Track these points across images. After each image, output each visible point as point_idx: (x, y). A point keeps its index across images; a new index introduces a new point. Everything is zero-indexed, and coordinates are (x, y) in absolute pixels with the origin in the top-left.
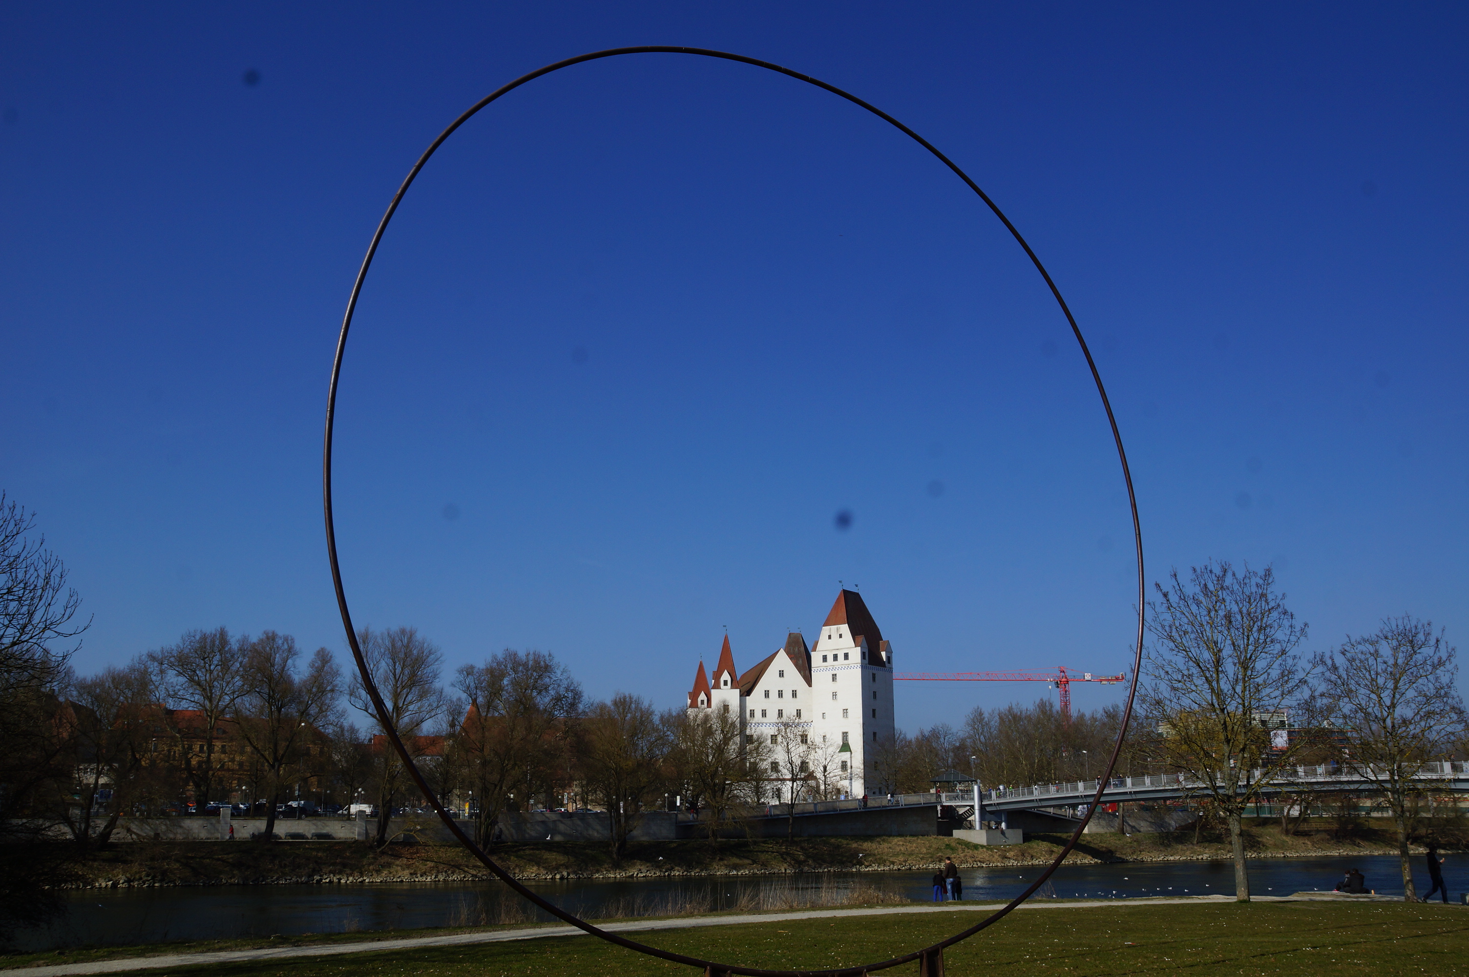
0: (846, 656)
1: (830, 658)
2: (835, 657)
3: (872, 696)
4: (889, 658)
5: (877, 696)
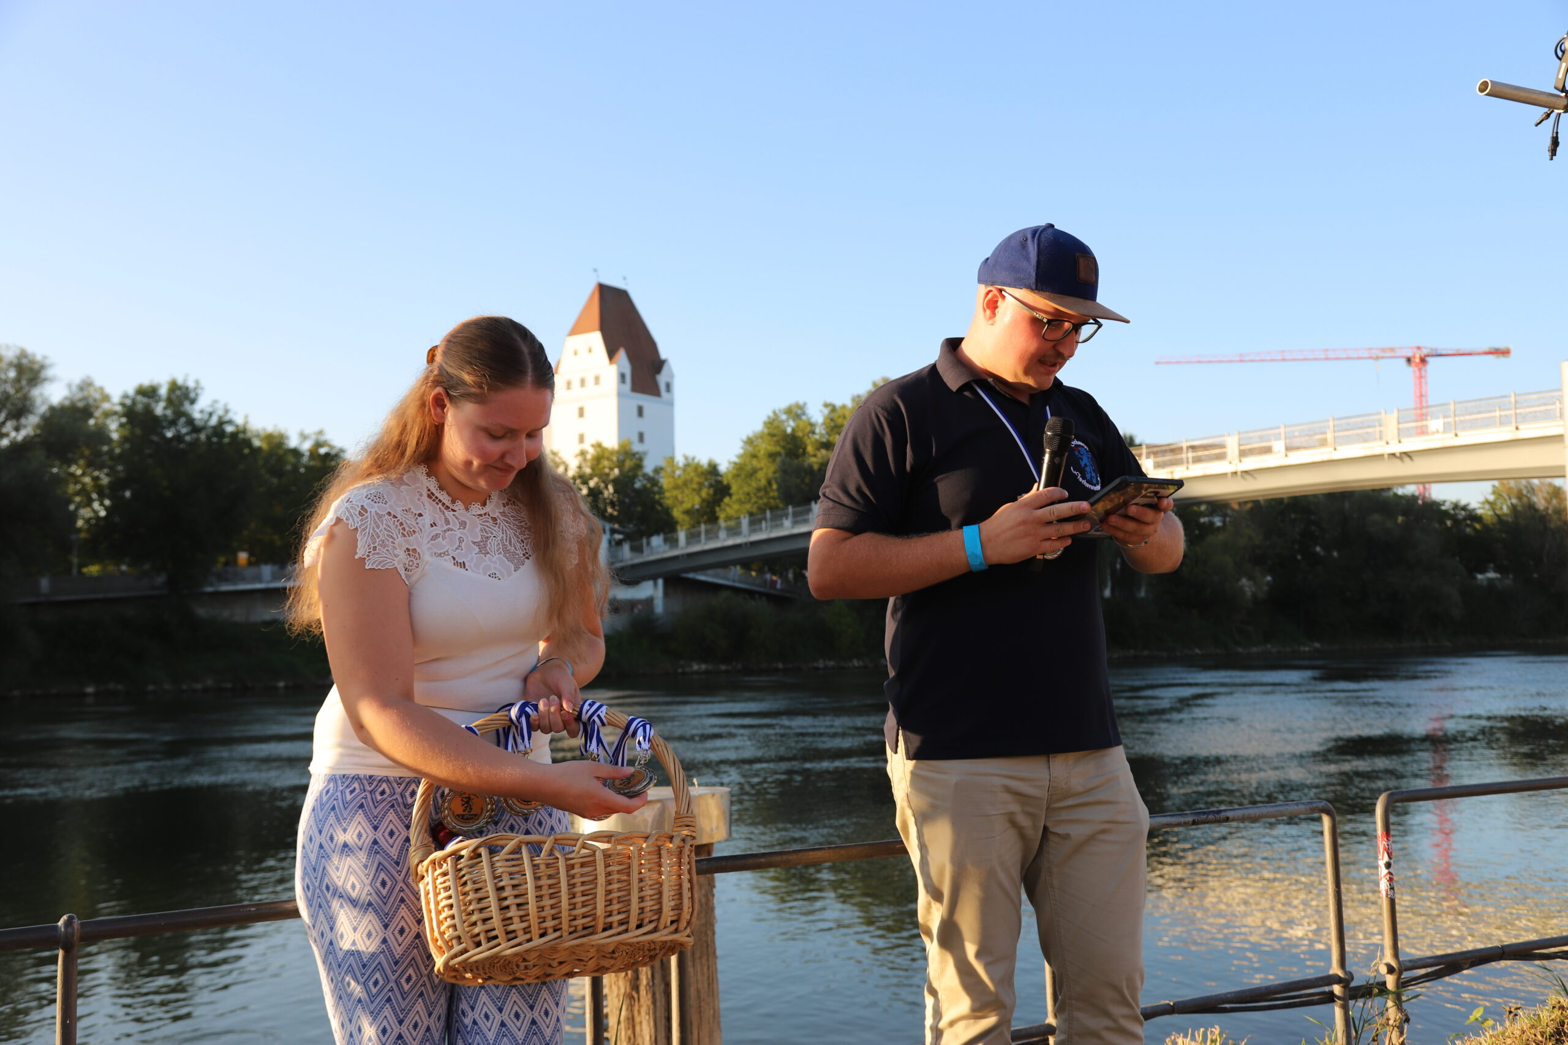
0: (597, 380)
1: (576, 384)
2: (583, 382)
3: (635, 438)
4: (668, 387)
5: (646, 438)
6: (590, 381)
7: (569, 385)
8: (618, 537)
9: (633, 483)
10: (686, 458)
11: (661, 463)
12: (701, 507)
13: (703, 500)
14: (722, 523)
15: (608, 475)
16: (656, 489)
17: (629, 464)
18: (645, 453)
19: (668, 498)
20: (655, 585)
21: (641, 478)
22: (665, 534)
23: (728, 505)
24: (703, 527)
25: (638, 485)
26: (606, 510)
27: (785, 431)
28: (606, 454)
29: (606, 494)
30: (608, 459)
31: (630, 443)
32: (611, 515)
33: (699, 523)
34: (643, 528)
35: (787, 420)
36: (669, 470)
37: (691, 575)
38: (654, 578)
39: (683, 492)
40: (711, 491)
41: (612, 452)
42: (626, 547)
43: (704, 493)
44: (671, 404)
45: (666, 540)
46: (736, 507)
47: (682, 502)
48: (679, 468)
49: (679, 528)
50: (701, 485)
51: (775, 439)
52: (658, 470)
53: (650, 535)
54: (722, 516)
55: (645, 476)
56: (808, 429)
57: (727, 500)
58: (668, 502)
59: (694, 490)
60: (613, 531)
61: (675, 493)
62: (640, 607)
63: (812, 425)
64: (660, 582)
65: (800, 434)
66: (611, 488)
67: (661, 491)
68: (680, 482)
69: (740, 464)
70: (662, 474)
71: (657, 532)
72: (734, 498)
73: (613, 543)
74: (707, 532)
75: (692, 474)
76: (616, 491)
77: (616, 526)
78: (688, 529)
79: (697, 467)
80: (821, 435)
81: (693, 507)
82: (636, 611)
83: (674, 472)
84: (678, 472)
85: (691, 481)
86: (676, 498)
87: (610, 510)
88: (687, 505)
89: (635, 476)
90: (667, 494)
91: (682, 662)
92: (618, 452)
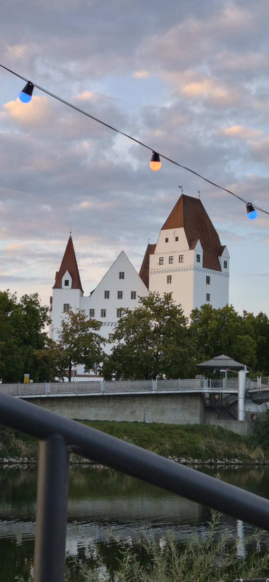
0: (181, 258)
1: (166, 261)
4: (226, 263)
5: (211, 295)
6: (176, 259)
7: (161, 260)
18: (212, 304)
42: (259, 380)
44: (227, 275)
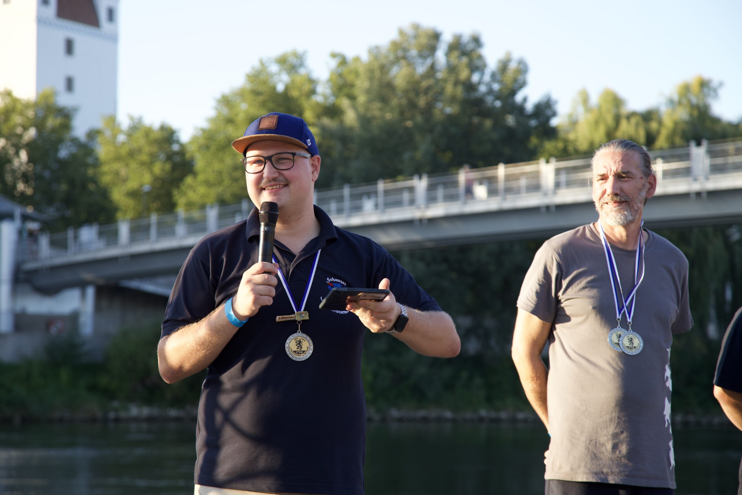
3: (61, 86)
4: (111, 14)
5: (78, 85)
8: (33, 226)
9: (57, 150)
10: (132, 118)
11: (98, 124)
12: (153, 188)
13: (156, 179)
14: (181, 211)
15: (20, 136)
16: (90, 160)
17: (52, 122)
18: (75, 109)
19: (105, 173)
20: (83, 295)
21: (69, 144)
22: (100, 224)
23: (191, 187)
24: (154, 218)
25: (63, 153)
26: (14, 187)
27: (274, 88)
28: (19, 107)
29: (16, 163)
30: (21, 114)
31: (54, 93)
32: (23, 194)
33: (148, 210)
34: (69, 213)
35: (279, 74)
36: (108, 133)
37: (135, 284)
38: (82, 285)
39: (127, 165)
40: (168, 166)
41: (27, 105)
42: (44, 241)
43: (158, 168)
44: (114, 38)
45: (101, 234)
46: (202, 190)
47: (125, 180)
48: (121, 131)
49: (119, 215)
50: (153, 157)
51: (261, 98)
52: (93, 134)
53: (79, 224)
54: (181, 201)
55: (75, 141)
56: (307, 87)
57: (189, 180)
58: (106, 179)
59: (143, 164)
60: (25, 218)
61: (116, 166)
62: (59, 325)
63: (312, 82)
64: (90, 292)
65: (295, 93)
66: (24, 155)
67: (97, 164)
68: (124, 151)
69: (210, 131)
70: (99, 139)
71: (88, 221)
72: (201, 177)
73: (25, 235)
74: (160, 224)
75: (142, 141)
76: (31, 160)
77: (30, 210)
78: (132, 220)
79: (148, 132)
80: (325, 97)
81: (141, 186)
82: (54, 330)
83: (114, 136)
84: (121, 138)
85: (140, 151)
86: (117, 174)
87: (21, 186)
88: (132, 185)
89: (60, 141)
90: (105, 168)
91: (115, 404)
92: (36, 105)
